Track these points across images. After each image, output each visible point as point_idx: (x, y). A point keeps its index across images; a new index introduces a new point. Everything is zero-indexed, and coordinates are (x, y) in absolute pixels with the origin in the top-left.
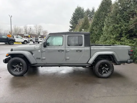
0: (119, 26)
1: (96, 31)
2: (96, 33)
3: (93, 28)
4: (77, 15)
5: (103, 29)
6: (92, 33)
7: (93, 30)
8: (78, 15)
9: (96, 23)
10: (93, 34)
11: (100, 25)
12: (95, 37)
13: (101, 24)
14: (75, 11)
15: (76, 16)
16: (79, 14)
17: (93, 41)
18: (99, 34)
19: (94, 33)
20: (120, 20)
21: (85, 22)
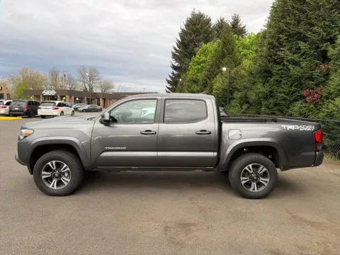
4: (191, 36)
5: (330, 53)
6: (271, 75)
8: (197, 36)
14: (187, 26)
15: (189, 38)
16: (197, 32)
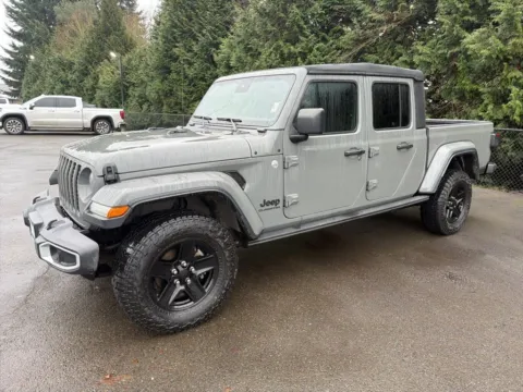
0: (299, 49)
1: (190, 64)
2: (191, 72)
3: (176, 50)
5: (216, 58)
6: (170, 72)
7: (176, 59)
9: (184, 32)
10: (173, 76)
11: (201, 39)
12: (186, 89)
13: (203, 35)
17: (176, 104)
18: (203, 79)
19: (178, 73)
20: (301, 28)
21: (104, 21)
